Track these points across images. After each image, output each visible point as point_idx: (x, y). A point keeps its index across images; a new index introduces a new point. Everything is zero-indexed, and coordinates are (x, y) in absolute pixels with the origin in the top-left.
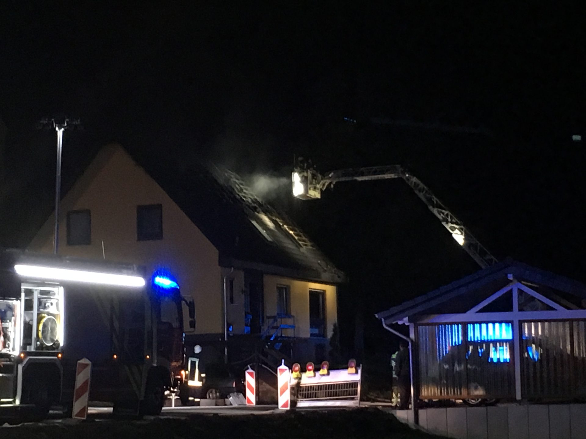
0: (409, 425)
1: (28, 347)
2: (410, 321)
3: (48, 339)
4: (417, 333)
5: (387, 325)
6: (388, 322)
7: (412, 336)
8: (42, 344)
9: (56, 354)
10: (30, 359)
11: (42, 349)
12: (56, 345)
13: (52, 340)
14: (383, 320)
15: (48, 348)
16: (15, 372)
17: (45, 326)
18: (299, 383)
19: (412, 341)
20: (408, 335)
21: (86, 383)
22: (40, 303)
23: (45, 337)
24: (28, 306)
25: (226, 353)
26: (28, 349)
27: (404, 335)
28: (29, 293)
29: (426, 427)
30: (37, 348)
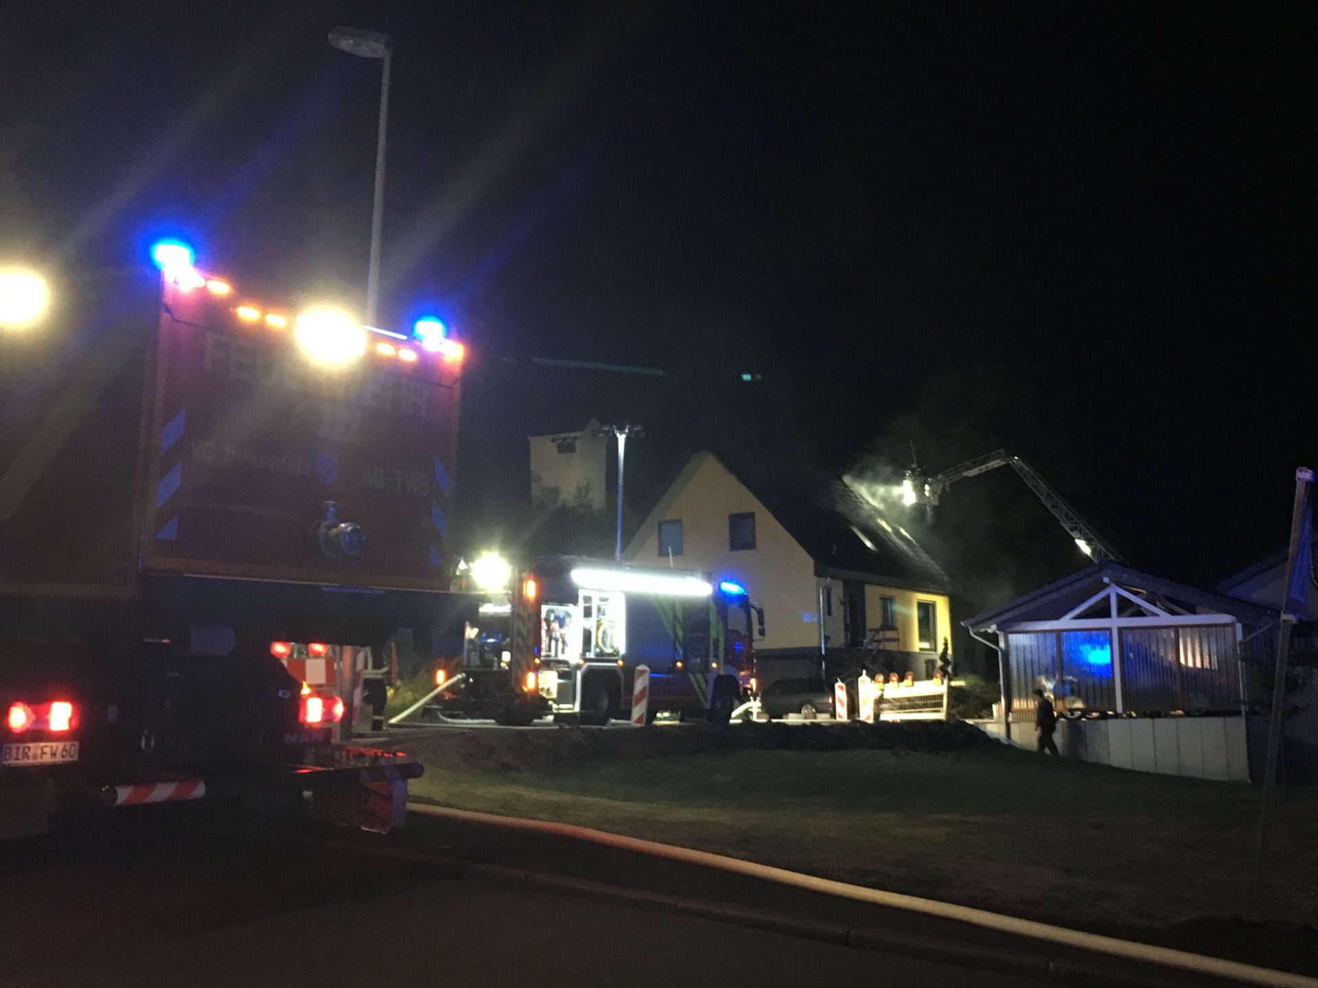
0: (1000, 739)
1: (587, 654)
2: (999, 629)
3: (608, 645)
4: (1007, 641)
5: (976, 634)
6: (975, 630)
7: (1002, 644)
8: (602, 651)
9: (616, 661)
10: (589, 666)
11: (601, 656)
12: (616, 653)
13: (612, 647)
14: (970, 628)
15: (609, 655)
16: (574, 678)
17: (604, 633)
18: (882, 695)
19: (1001, 649)
20: (997, 644)
21: (644, 690)
22: (599, 610)
23: (604, 643)
24: (588, 613)
25: (824, 667)
26: (588, 655)
27: (994, 644)
28: (588, 599)
29: (1019, 742)
30: (597, 655)
